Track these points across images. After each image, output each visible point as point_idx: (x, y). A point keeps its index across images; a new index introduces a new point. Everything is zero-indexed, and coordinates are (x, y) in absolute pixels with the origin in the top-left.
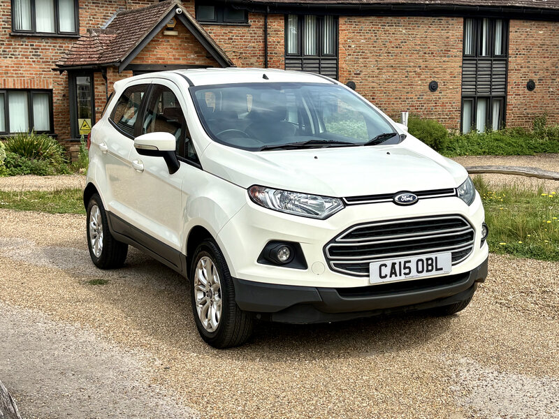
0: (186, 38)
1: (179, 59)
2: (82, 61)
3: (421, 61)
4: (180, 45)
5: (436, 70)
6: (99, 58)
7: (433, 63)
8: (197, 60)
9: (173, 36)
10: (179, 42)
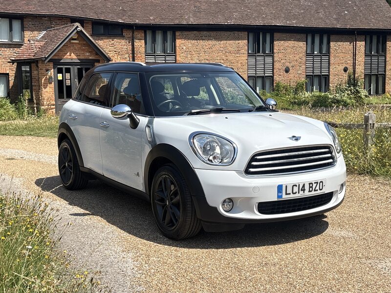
0: (84, 44)
1: (80, 56)
2: (25, 57)
3: (224, 56)
4: (80, 48)
5: (232, 61)
6: (34, 55)
7: (230, 58)
8: (90, 56)
9: (76, 43)
10: (79, 46)
